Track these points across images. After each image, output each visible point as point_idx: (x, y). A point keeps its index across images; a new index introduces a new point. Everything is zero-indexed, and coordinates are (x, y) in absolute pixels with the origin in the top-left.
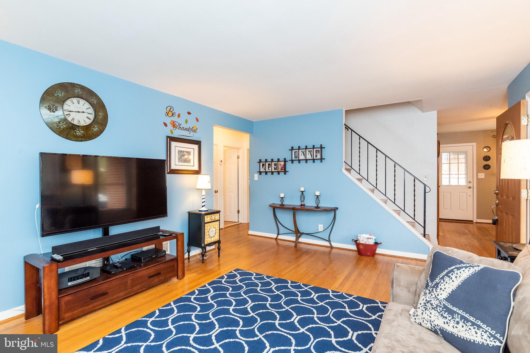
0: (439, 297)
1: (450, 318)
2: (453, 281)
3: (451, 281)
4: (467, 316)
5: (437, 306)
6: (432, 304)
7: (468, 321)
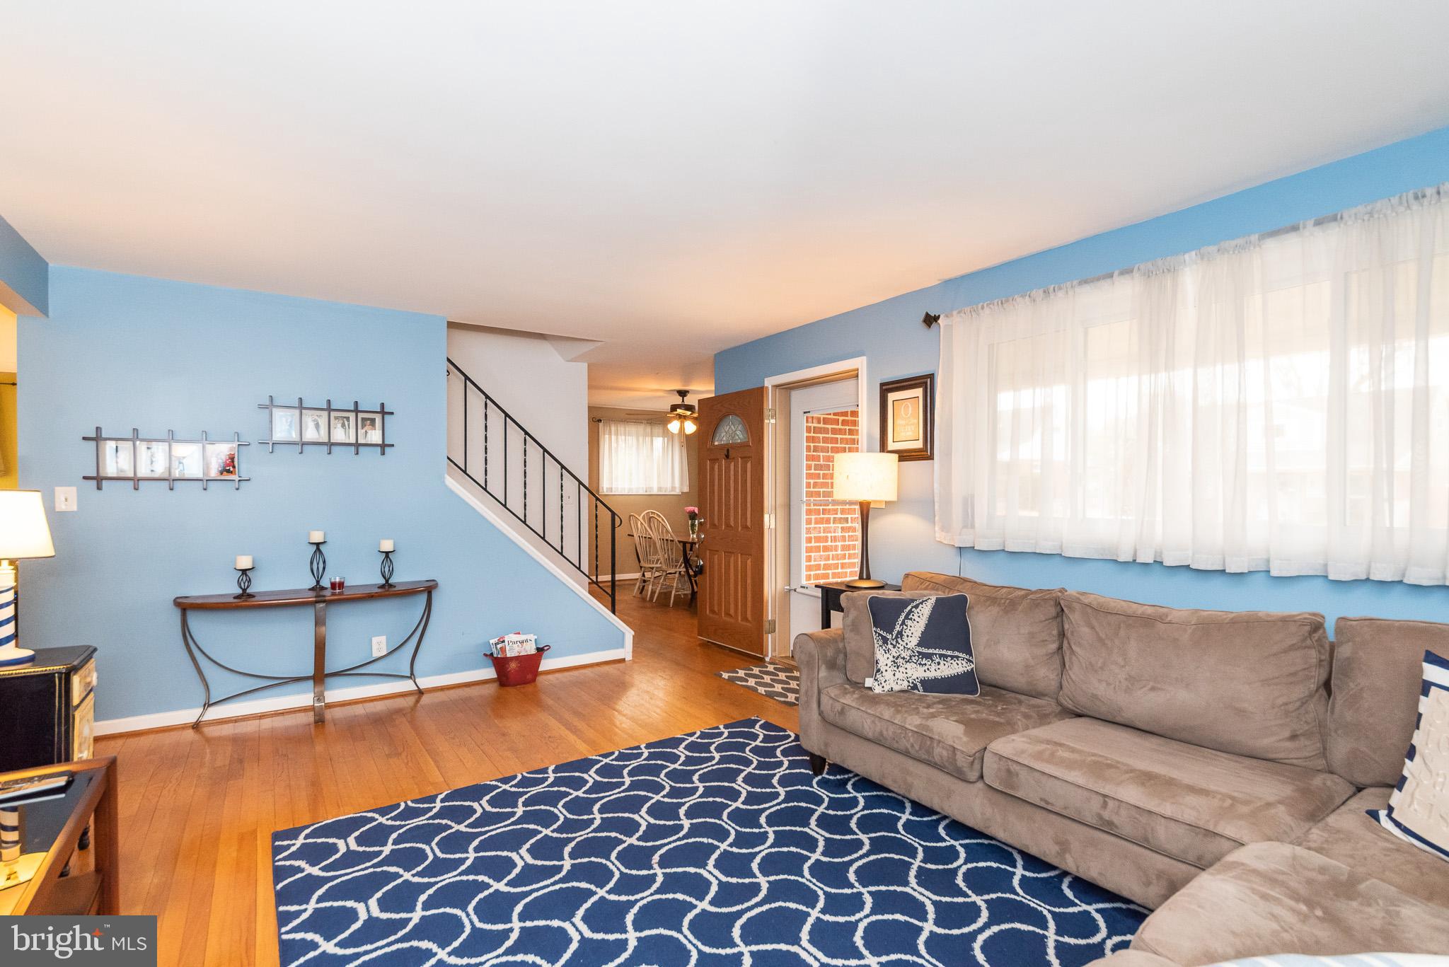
0: (908, 646)
1: (929, 663)
2: (918, 622)
3: (915, 622)
4: (944, 652)
5: (910, 656)
6: (904, 658)
7: (946, 656)
